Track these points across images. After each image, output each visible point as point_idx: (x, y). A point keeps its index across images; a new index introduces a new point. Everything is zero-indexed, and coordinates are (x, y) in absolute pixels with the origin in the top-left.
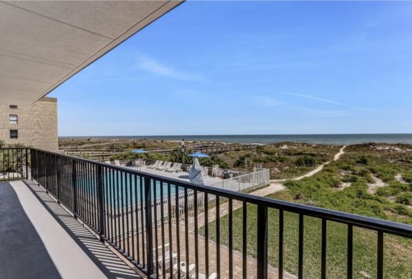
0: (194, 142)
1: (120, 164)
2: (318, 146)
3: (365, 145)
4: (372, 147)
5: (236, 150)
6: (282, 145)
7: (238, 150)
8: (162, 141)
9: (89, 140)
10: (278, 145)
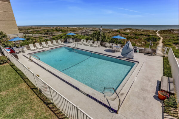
0: (83, 28)
1: (61, 42)
2: (144, 31)
3: (168, 30)
4: (172, 31)
5: (109, 32)
6: (127, 30)
7: (110, 32)
8: (68, 28)
9: (31, 27)
10: (125, 30)
